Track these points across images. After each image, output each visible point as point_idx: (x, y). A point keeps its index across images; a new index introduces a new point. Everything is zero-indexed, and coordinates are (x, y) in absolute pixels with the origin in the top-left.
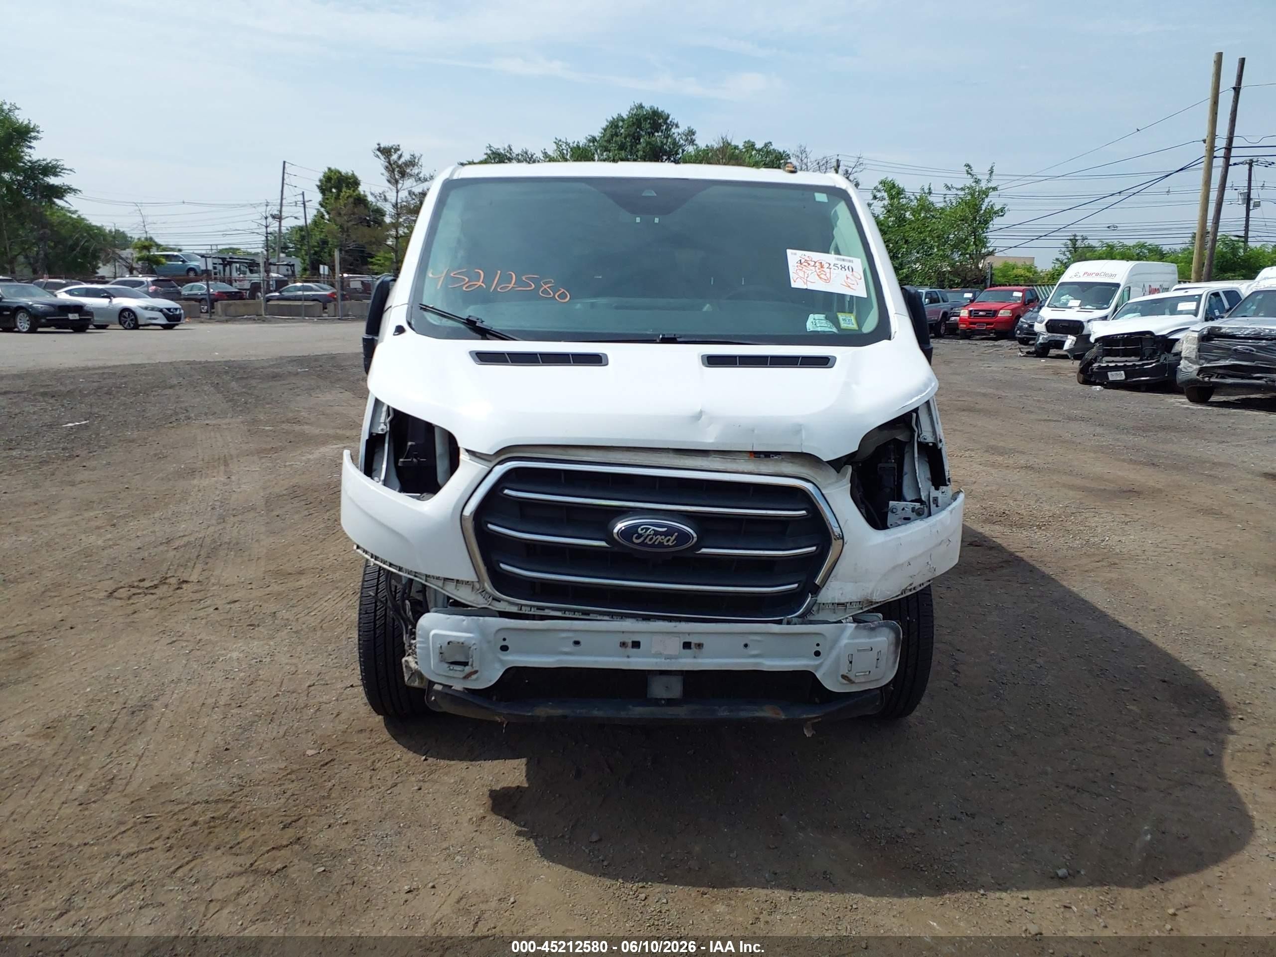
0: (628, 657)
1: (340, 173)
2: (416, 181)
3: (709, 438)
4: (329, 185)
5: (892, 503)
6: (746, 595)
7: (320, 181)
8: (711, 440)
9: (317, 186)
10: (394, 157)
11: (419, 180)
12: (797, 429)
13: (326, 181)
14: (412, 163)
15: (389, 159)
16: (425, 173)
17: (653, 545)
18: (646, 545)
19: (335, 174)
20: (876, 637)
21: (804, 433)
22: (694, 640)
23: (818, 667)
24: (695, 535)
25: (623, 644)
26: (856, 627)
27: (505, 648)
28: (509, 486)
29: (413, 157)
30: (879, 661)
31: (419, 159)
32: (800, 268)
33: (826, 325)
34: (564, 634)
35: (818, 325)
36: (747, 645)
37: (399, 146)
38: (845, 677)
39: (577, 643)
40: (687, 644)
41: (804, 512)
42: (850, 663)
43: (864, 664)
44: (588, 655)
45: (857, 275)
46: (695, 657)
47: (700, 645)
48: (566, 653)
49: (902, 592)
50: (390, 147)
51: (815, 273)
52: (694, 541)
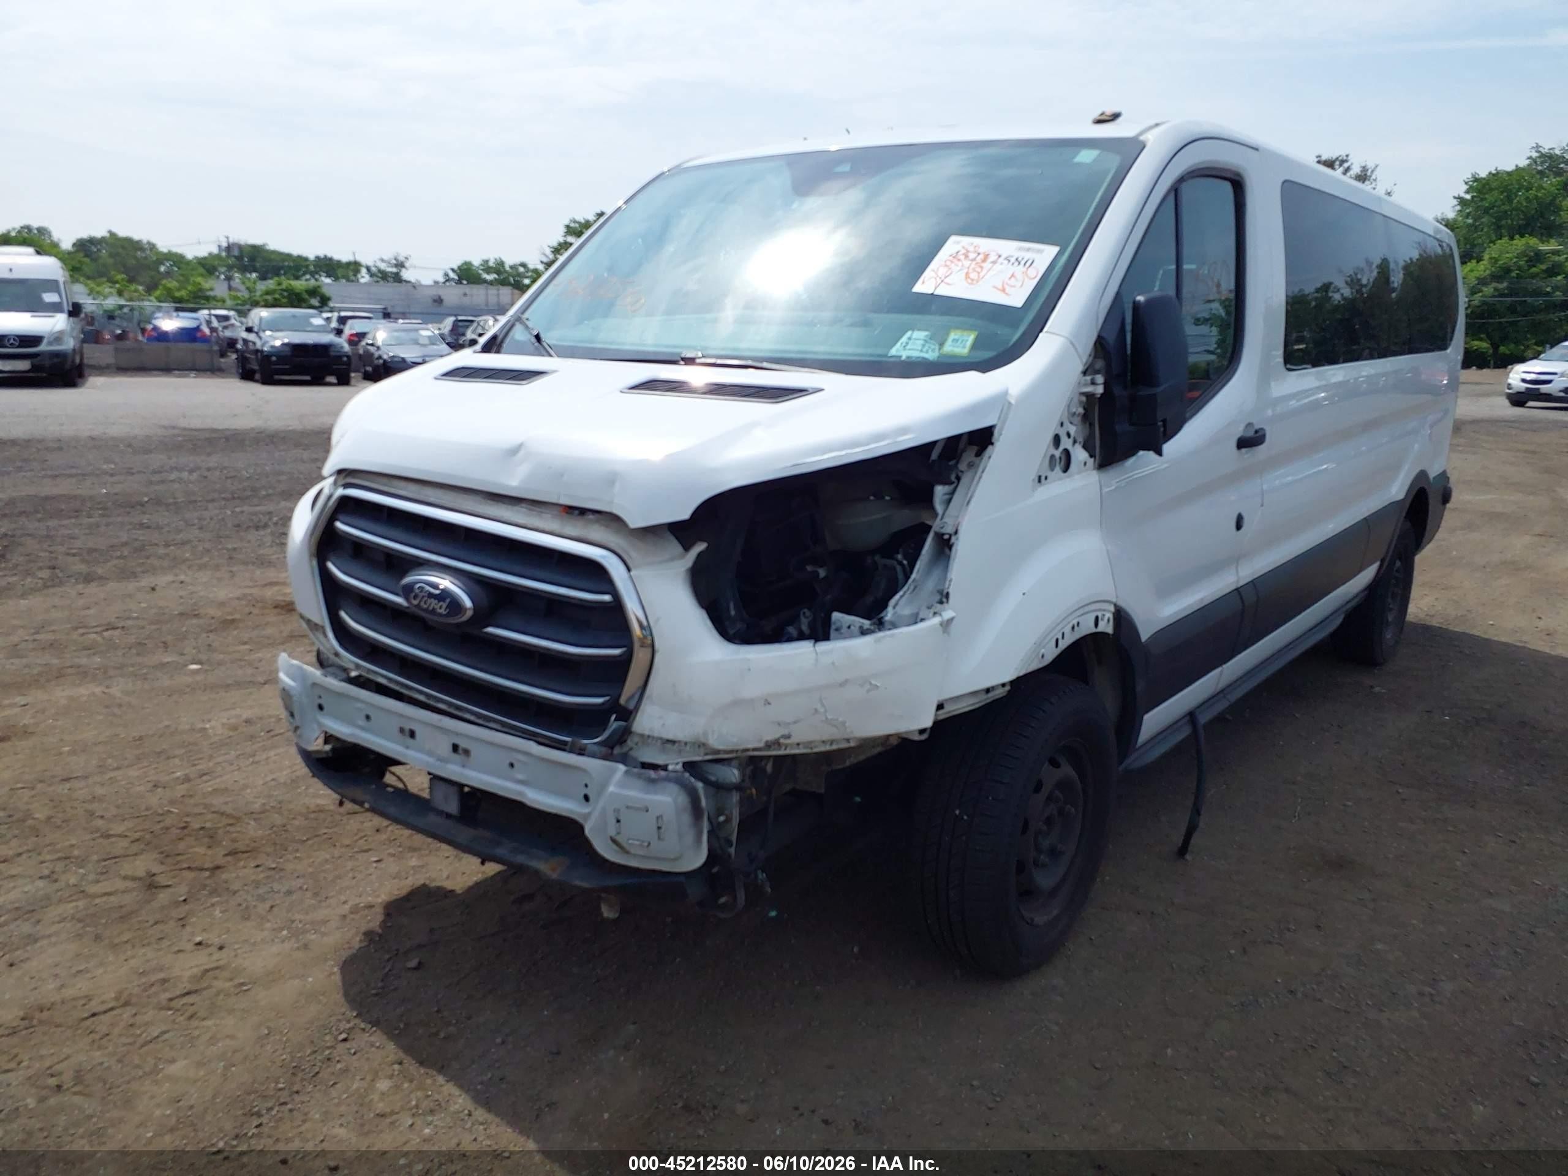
0: (408, 748)
3: (512, 481)
5: (836, 616)
8: (514, 483)
12: (611, 479)
17: (426, 610)
18: (421, 608)
20: (656, 793)
21: (617, 485)
22: (463, 744)
23: (587, 816)
24: (468, 603)
25: (402, 730)
26: (626, 772)
27: (321, 707)
28: (341, 517)
29: (1364, 169)
30: (662, 830)
31: (1372, 171)
32: (948, 263)
33: (920, 348)
34: (359, 705)
35: (908, 347)
36: (512, 765)
37: (1347, 156)
38: (614, 841)
39: (368, 717)
40: (455, 748)
41: (607, 598)
42: (618, 821)
43: (636, 830)
44: (377, 735)
45: (1032, 272)
46: (464, 766)
47: (467, 752)
48: (362, 728)
49: (769, 745)
50: (1334, 158)
51: (966, 271)
52: (469, 614)
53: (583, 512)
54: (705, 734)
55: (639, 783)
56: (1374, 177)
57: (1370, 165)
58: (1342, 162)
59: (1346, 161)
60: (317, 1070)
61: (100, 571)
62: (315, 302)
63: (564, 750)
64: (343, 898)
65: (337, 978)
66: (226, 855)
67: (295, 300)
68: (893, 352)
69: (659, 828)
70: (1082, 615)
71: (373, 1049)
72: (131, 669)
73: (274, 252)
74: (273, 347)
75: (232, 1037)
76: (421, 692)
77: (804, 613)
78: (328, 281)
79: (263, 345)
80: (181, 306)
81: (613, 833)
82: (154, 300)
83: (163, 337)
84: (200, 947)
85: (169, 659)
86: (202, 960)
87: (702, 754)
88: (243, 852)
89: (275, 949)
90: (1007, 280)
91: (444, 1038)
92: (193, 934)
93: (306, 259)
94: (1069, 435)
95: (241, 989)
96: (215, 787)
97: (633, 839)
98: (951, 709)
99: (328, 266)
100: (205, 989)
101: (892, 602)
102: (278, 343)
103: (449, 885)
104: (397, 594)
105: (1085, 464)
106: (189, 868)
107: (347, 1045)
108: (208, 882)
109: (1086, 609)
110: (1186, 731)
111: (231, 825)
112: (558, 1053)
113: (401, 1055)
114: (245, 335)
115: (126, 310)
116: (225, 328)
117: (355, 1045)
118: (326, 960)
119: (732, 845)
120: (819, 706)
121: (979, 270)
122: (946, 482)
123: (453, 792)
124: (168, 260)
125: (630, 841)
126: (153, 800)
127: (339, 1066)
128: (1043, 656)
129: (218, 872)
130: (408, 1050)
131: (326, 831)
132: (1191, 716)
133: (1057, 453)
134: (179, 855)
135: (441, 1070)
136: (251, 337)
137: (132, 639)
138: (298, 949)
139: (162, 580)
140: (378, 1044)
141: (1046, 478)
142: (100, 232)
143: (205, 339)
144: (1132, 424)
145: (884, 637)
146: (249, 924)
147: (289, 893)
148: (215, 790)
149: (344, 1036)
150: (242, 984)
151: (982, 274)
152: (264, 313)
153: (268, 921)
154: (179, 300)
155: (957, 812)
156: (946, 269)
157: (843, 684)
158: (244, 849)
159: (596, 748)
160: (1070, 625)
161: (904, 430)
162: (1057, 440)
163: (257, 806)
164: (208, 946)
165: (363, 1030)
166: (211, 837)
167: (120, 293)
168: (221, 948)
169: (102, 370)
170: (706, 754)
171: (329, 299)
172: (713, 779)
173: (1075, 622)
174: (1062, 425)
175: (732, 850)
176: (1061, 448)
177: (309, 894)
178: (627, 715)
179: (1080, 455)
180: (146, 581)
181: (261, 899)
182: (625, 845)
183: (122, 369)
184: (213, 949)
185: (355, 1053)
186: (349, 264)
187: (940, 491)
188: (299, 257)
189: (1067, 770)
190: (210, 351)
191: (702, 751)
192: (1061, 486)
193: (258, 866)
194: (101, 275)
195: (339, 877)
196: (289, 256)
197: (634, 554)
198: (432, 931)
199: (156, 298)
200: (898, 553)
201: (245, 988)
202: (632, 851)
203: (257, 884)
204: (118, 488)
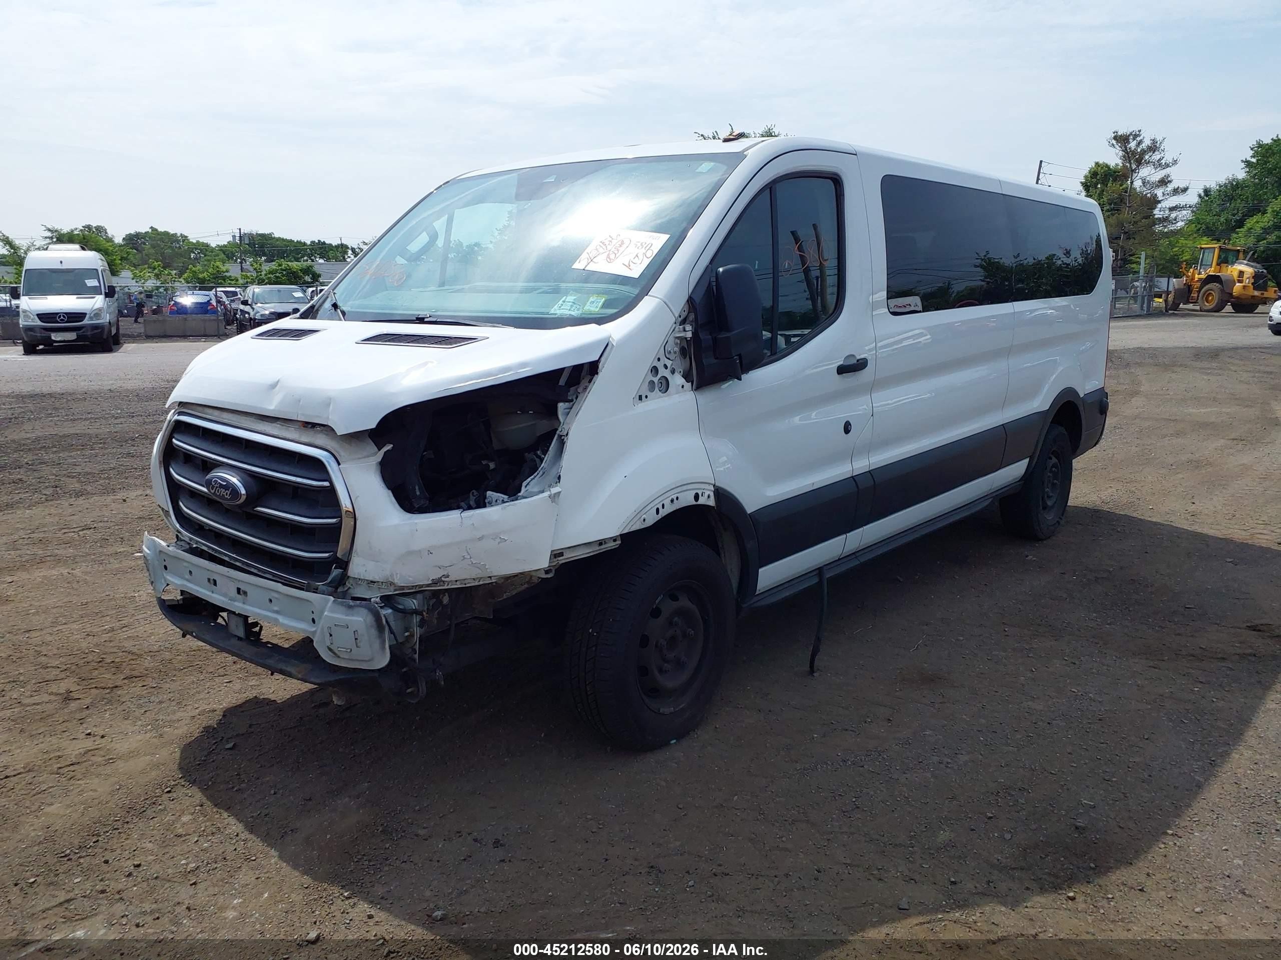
0: (213, 592)
1: (1107, 166)
2: (1156, 168)
3: (271, 406)
4: (1094, 180)
5: (489, 493)
6: (278, 553)
7: (1086, 177)
8: (272, 407)
9: (1081, 183)
10: (1133, 145)
11: (1159, 165)
12: (327, 402)
13: (1091, 177)
14: (1153, 148)
15: (1126, 147)
16: (1168, 158)
17: (219, 496)
18: (216, 495)
19: (1102, 168)
20: (353, 615)
21: (331, 407)
22: (243, 588)
23: (314, 632)
24: (243, 491)
25: (209, 580)
26: (334, 602)
27: (166, 568)
28: (175, 436)
29: (1154, 141)
30: (358, 641)
31: (1161, 143)
32: (598, 247)
33: (569, 308)
34: (185, 564)
35: (562, 307)
36: (271, 601)
37: (1140, 131)
38: (330, 649)
39: (190, 572)
40: (239, 590)
41: (326, 484)
42: (331, 635)
43: (343, 640)
44: (196, 584)
45: (649, 254)
46: (244, 603)
47: (245, 593)
48: (187, 580)
49: (435, 582)
50: (1128, 133)
51: (608, 253)
52: (244, 498)
53: (314, 425)
54: (392, 575)
55: (343, 609)
56: (1162, 148)
57: (1159, 138)
58: (1136, 136)
59: (1139, 135)
60: (144, 809)
61: (89, 488)
62: (308, 279)
63: (303, 589)
64: (197, 706)
65: (177, 755)
66: (124, 679)
67: (293, 278)
68: (552, 311)
69: (356, 639)
70: (681, 492)
71: (187, 797)
72: (93, 557)
73: (279, 239)
74: (262, 315)
75: (95, 791)
76: (226, 555)
77: (473, 493)
78: (321, 261)
79: (255, 315)
80: (202, 285)
81: (328, 644)
82: (183, 281)
83: (181, 310)
84: (88, 736)
85: (122, 550)
86: (89, 744)
87: (392, 590)
88: (136, 677)
89: (139, 737)
90: (632, 259)
91: (236, 790)
92: (86, 729)
93: (305, 244)
94: (666, 367)
95: (110, 761)
96: (129, 635)
97: (341, 648)
98: (569, 556)
99: (322, 249)
100: (85, 761)
101: (524, 484)
102: (267, 312)
103: (272, 697)
104: (203, 486)
105: (683, 387)
106: (96, 687)
107: (170, 795)
108: (108, 696)
109: (685, 488)
110: (815, 580)
111: (133, 660)
112: (310, 799)
113: (204, 800)
114: (242, 307)
115: (161, 290)
116: (233, 301)
117: (175, 795)
118: (172, 743)
119: (416, 653)
120: (465, 554)
121: (616, 252)
122: (566, 401)
123: (240, 621)
124: (196, 249)
125: (339, 649)
126: (84, 645)
127: (160, 807)
128: (644, 520)
129: (115, 690)
130: (210, 798)
131: (198, 663)
132: (820, 571)
133: (656, 380)
134: (91, 679)
135: (228, 809)
136: (247, 308)
137: (99, 536)
138: (155, 737)
139: (132, 494)
140: (190, 795)
141: (646, 397)
142: (144, 229)
143: (214, 311)
144: (717, 358)
145: (509, 506)
146: (126, 722)
147: (161, 702)
148: (128, 637)
149: (169, 789)
150: (111, 759)
151: (617, 255)
152: (257, 289)
153: (140, 720)
154: (202, 281)
155: (590, 631)
156: (596, 251)
157: (480, 539)
158: (139, 674)
159: (324, 588)
160: (670, 498)
161: (523, 365)
162: (655, 370)
163: (156, 648)
164: (95, 736)
165: (183, 786)
166: (117, 667)
167: (157, 276)
168: (103, 737)
169: (134, 338)
170: (395, 590)
171: (319, 276)
172: (401, 607)
173: (674, 497)
174: (659, 360)
175: (416, 656)
176: (659, 376)
177: (174, 703)
178: (344, 564)
179: (677, 380)
180: (121, 495)
181: (140, 706)
182: (337, 652)
183: (149, 337)
184: (98, 737)
185: (173, 800)
186: (337, 247)
187: (561, 406)
188: (299, 242)
189: (684, 602)
190: (218, 320)
191: (392, 588)
192: (657, 402)
193: (143, 686)
194: (145, 262)
195: (199, 693)
196: (291, 241)
197: (342, 454)
198: (250, 726)
199: (184, 279)
200: (538, 450)
201: (111, 761)
202: (341, 656)
203: (140, 697)
204: (118, 428)
